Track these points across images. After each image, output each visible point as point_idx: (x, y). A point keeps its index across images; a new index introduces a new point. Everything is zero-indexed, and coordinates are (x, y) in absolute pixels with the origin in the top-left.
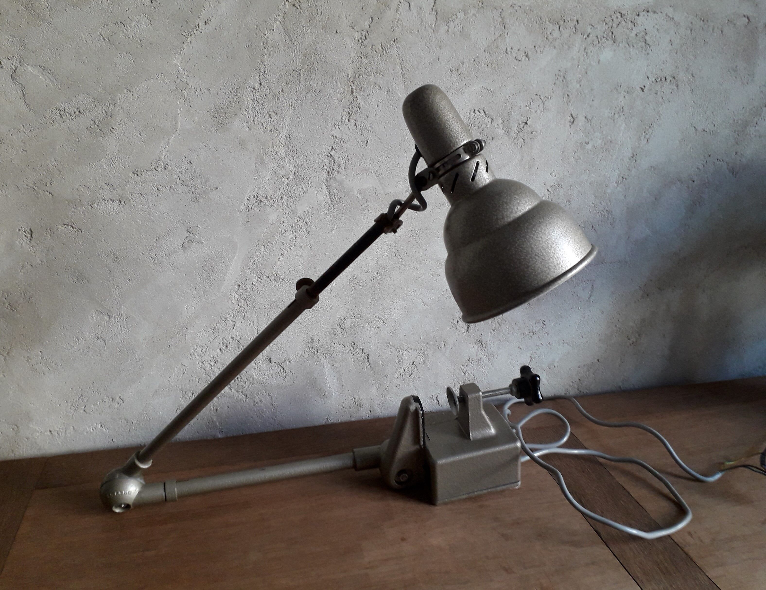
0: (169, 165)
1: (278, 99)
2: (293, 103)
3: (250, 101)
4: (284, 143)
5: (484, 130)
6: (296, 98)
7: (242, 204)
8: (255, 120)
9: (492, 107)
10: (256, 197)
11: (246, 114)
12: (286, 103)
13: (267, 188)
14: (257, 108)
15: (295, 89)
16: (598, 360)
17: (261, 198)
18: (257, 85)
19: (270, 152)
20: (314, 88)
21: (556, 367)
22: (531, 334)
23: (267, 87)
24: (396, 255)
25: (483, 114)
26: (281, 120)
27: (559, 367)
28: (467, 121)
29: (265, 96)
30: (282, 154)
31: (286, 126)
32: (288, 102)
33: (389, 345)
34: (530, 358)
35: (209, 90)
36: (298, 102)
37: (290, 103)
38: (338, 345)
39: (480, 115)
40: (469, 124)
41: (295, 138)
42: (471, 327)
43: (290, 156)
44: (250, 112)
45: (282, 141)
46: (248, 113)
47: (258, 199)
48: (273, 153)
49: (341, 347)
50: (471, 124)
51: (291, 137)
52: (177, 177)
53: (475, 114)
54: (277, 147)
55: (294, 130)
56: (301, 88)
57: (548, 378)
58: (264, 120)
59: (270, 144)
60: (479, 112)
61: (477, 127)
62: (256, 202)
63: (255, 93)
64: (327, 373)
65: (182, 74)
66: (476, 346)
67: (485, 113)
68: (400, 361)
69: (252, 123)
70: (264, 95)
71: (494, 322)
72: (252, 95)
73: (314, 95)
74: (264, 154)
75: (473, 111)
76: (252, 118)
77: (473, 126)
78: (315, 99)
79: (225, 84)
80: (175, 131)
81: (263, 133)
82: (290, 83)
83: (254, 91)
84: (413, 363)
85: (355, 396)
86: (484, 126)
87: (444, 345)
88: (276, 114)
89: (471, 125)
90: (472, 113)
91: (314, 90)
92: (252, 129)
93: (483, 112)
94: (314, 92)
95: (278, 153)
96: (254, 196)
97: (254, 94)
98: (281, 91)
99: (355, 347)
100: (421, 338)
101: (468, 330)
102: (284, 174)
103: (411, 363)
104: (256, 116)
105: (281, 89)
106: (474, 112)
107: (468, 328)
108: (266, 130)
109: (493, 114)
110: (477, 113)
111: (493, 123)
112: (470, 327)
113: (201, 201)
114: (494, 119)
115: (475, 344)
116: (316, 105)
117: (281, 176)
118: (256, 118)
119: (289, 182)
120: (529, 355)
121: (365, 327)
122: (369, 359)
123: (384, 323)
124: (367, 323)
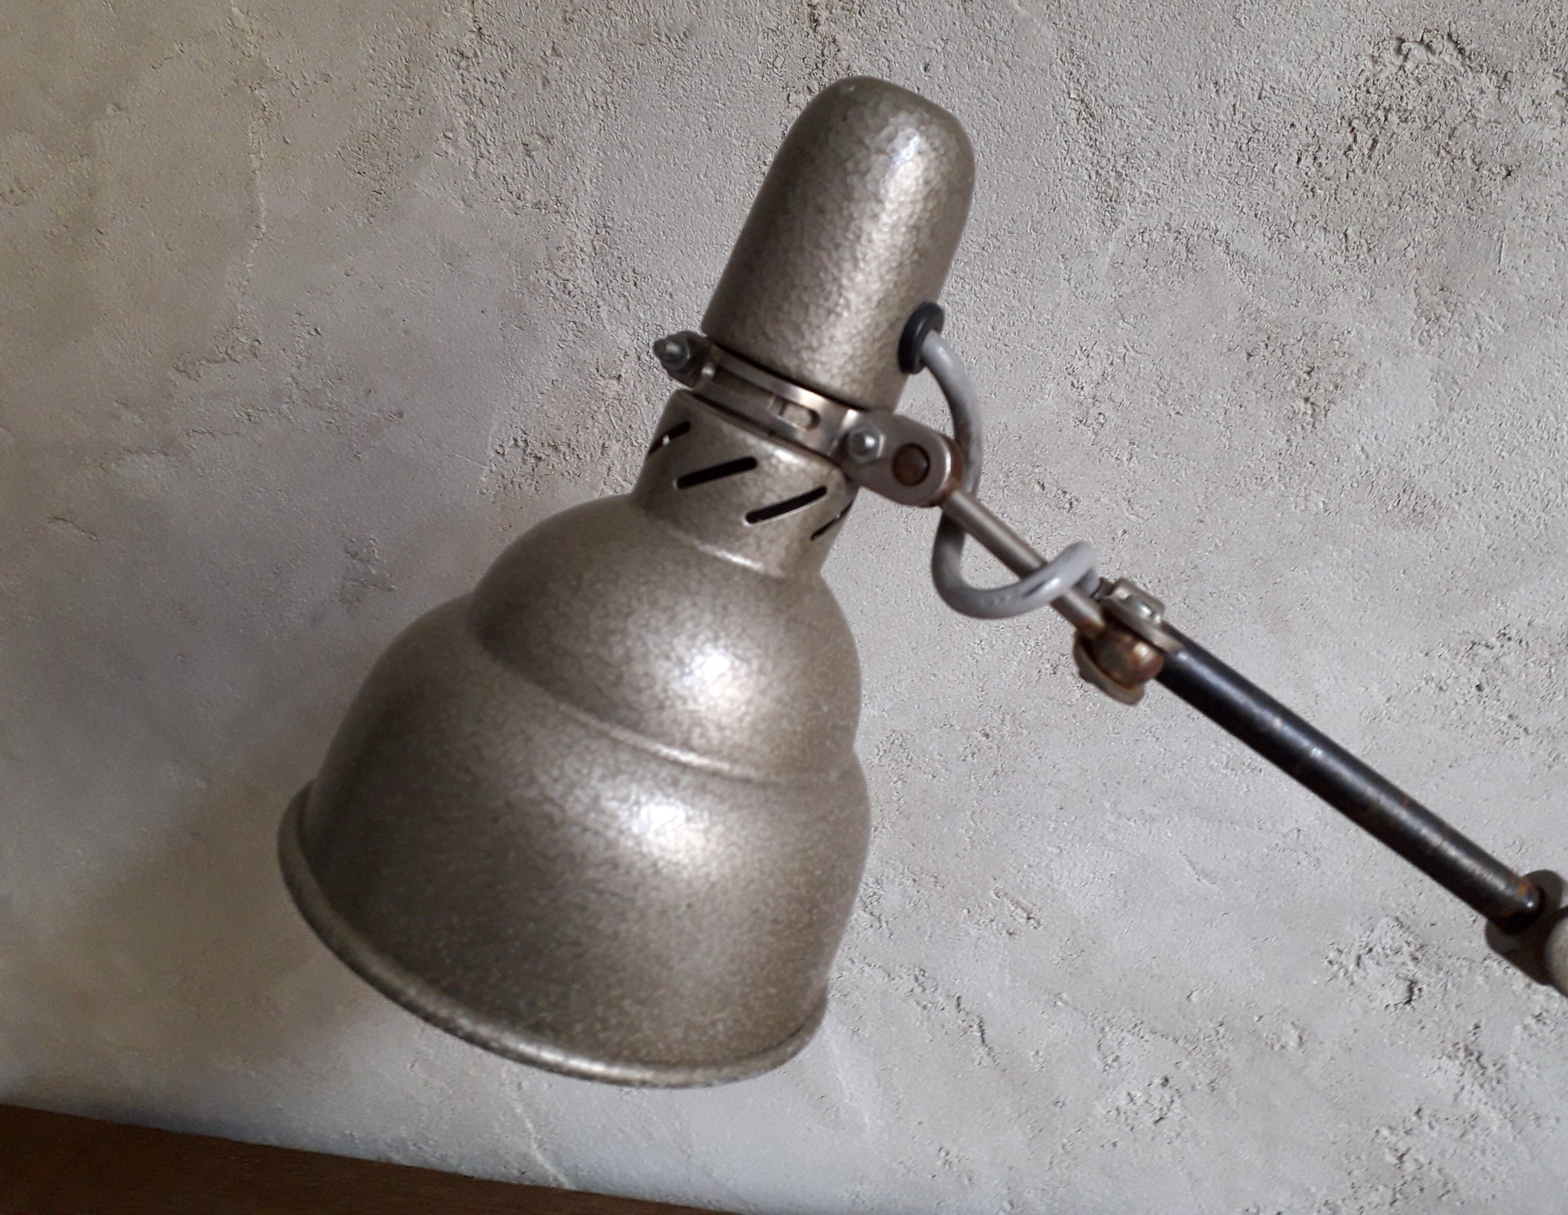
0: (260, 339)
1: (544, 84)
2: (599, 92)
3: (454, 101)
4: (588, 249)
5: (1457, 133)
6: (605, 72)
7: (482, 469)
8: (482, 172)
9: (1500, 17)
10: (521, 444)
11: (450, 150)
12: (575, 93)
13: (552, 411)
14: (480, 125)
15: (596, 37)
17: (535, 447)
18: (468, 41)
19: (545, 284)
20: (661, 23)
23: (502, 43)
24: (1059, 673)
26: (564, 162)
28: (1362, 95)
29: (501, 80)
30: (586, 290)
31: (587, 183)
32: (578, 91)
33: (1059, 1003)
35: (327, 78)
36: (615, 86)
37: (590, 96)
38: (867, 969)
39: (1434, 59)
40: (1371, 109)
41: (623, 226)
42: (1425, 987)
43: (615, 296)
44: (463, 141)
45: (582, 239)
46: (456, 147)
47: (529, 451)
48: (554, 289)
49: (880, 978)
50: (1387, 111)
51: (609, 224)
52: (289, 379)
53: (1406, 58)
54: (568, 262)
55: (617, 197)
56: (615, 28)
58: (511, 166)
59: (541, 257)
60: (1429, 47)
61: (1418, 124)
62: (524, 462)
63: (467, 69)
64: (836, 1052)
65: (243, 31)
66: (1453, 1067)
67: (1461, 51)
68: (1110, 1067)
69: (470, 182)
70: (499, 75)
72: (459, 78)
73: (668, 54)
74: (525, 291)
75: (1395, 43)
76: (470, 164)
77: (1393, 118)
78: (672, 69)
79: (371, 51)
80: (254, 228)
81: (512, 216)
82: (576, 17)
83: (463, 64)
84: (1167, 1080)
85: (947, 1146)
86: (1455, 113)
87: (1296, 1039)
88: (548, 140)
89: (1380, 114)
90: (1389, 56)
91: (664, 30)
92: (476, 206)
93: (1451, 46)
94: (664, 38)
95: (570, 286)
96: (516, 440)
97: (465, 73)
98: (549, 52)
99: (929, 984)
100: (1194, 998)
101: (1411, 999)
102: (602, 361)
103: (1158, 1081)
104: (482, 157)
105: (551, 45)
106: (1399, 51)
107: (1411, 990)
108: (520, 203)
109: (1503, 50)
110: (1419, 53)
111: (1505, 99)
112: (1420, 990)
113: (365, 456)
115: (1449, 1057)
116: (681, 91)
117: (593, 370)
118: (483, 162)
119: (622, 393)
121: (957, 925)
122: (986, 1036)
123: (1032, 921)
124: (965, 911)
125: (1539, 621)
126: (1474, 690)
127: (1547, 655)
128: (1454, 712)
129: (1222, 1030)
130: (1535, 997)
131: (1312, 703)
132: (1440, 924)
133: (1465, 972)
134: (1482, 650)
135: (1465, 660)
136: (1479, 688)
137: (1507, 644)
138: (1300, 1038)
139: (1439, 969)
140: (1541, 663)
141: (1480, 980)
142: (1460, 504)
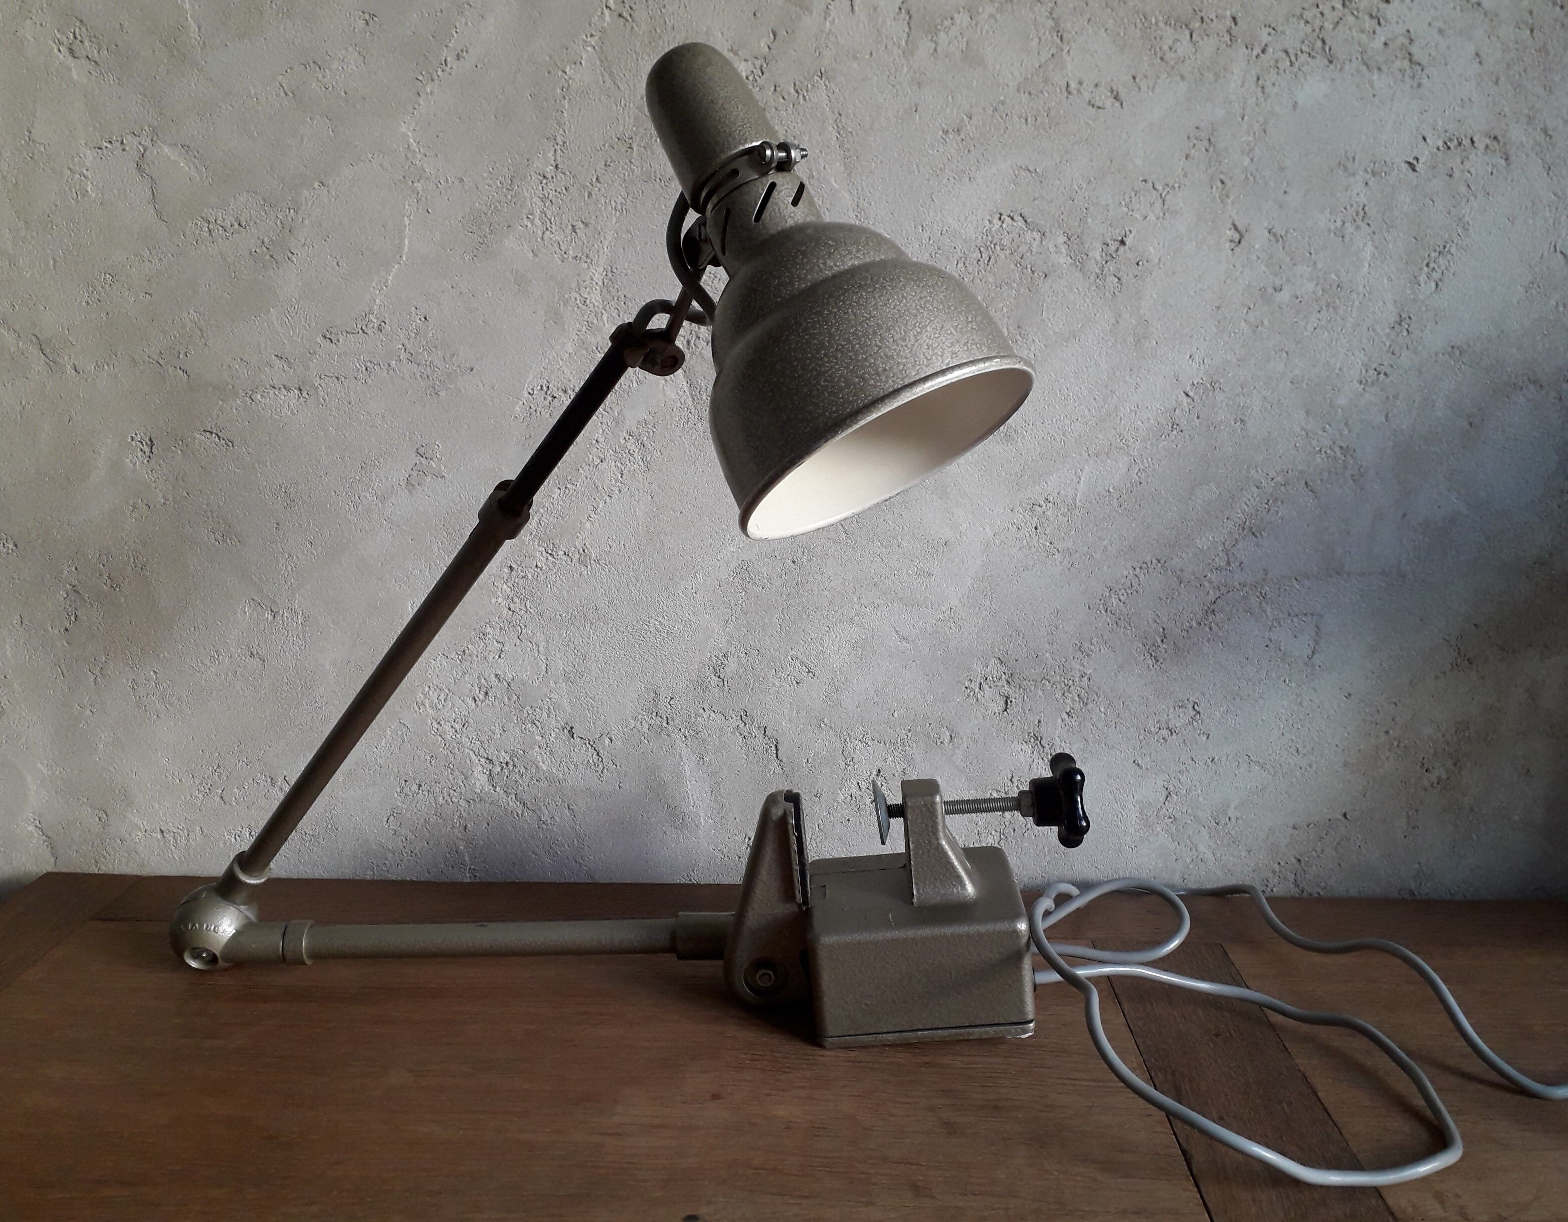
0: (386, 322)
1: (589, 196)
2: (619, 203)
3: (535, 199)
4: (600, 283)
5: (1024, 257)
6: (624, 194)
7: (518, 403)
8: (545, 237)
9: (1041, 208)
10: (545, 388)
11: (529, 225)
12: (605, 202)
13: (567, 371)
14: (549, 214)
15: (622, 176)
16: (1345, 815)
17: (554, 390)
18: (550, 170)
19: (574, 300)
20: (658, 172)
21: (1233, 820)
22: (1165, 732)
23: (568, 173)
25: (1021, 223)
26: (594, 237)
27: (1240, 821)
28: (985, 237)
29: (564, 191)
30: (596, 304)
31: (605, 248)
32: (608, 201)
33: (822, 725)
34: (1165, 793)
35: (461, 180)
36: (628, 200)
37: (613, 203)
38: (712, 714)
39: (1014, 224)
40: (989, 243)
41: (622, 272)
42: (1013, 700)
43: (613, 309)
44: (537, 221)
45: (598, 278)
46: (532, 224)
47: (549, 392)
48: (578, 302)
49: (719, 719)
50: (995, 245)
51: (615, 271)
52: (400, 346)
53: (1003, 222)
54: (588, 289)
55: (621, 258)
56: (633, 172)
57: (1214, 846)
58: (563, 237)
59: (573, 285)
60: (1012, 219)
61: (1008, 252)
62: (545, 399)
63: (547, 184)
64: (688, 773)
65: (415, 151)
66: (1028, 749)
67: (1026, 221)
68: (848, 765)
69: (538, 242)
70: (564, 189)
71: (1070, 695)
72: (541, 188)
73: (659, 187)
74: (561, 303)
75: (998, 215)
76: (540, 233)
77: (998, 248)
78: (661, 195)
79: (491, 169)
80: (398, 257)
81: (560, 262)
82: (612, 164)
83: (544, 181)
84: (879, 771)
85: (749, 834)
86: (1023, 248)
87: (949, 737)
88: (586, 225)
89: (992, 246)
90: (996, 221)
91: (659, 176)
92: (540, 255)
93: (1021, 218)
94: (658, 180)
95: (588, 301)
96: (542, 386)
97: (545, 186)
98: (594, 180)
99: (748, 721)
100: (896, 715)
101: (1007, 708)
102: (600, 343)
103: (874, 772)
104: (547, 229)
105: (595, 177)
106: (1000, 219)
107: (1006, 703)
108: (565, 256)
109: (1043, 222)
110: (1008, 220)
111: (1044, 243)
112: (1011, 702)
113: (443, 393)
114: (1048, 234)
115: (1026, 743)
116: (663, 207)
117: (595, 349)
118: (548, 233)
120: (1160, 783)
121: (768, 679)
122: (779, 752)
123: (811, 674)
124: (774, 671)
125: (1063, 492)
126: (1034, 529)
127: (1066, 510)
128: (1025, 541)
129: (910, 734)
130: (1067, 701)
131: (958, 538)
132: (1020, 660)
133: (1033, 688)
134: (1037, 508)
135: (1029, 513)
136: (1036, 528)
137: (1049, 505)
138: (951, 736)
139: (1020, 687)
140: (1064, 515)
141: (1040, 693)
142: (1026, 432)
